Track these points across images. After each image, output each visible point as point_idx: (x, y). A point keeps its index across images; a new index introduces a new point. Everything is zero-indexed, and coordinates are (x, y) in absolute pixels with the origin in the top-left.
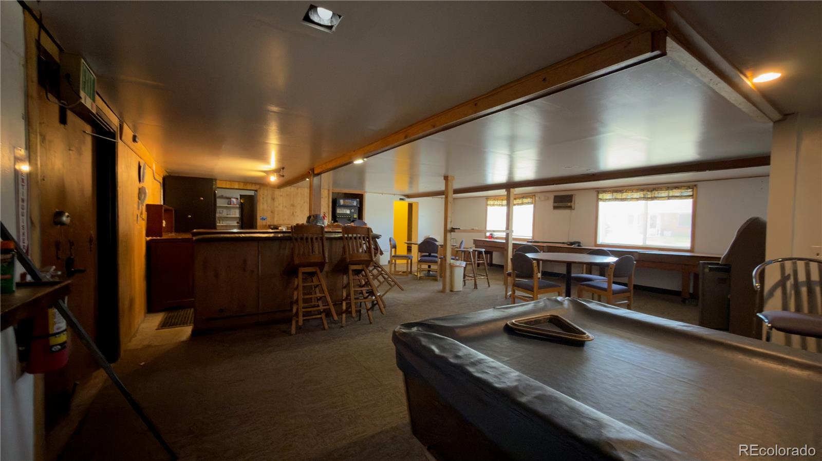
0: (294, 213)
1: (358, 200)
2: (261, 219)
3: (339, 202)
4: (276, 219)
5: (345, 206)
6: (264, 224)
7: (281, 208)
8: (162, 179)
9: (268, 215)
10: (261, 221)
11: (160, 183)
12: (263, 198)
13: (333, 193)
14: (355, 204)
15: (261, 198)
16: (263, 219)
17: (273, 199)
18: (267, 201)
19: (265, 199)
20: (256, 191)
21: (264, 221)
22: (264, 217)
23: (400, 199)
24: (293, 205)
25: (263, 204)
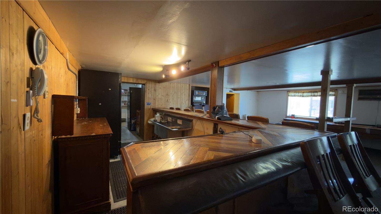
0: (168, 100)
1: (206, 91)
2: (147, 104)
3: (196, 93)
4: (157, 104)
5: (198, 96)
6: (149, 107)
7: (160, 96)
8: (77, 72)
9: (151, 101)
10: (147, 106)
11: (76, 75)
12: (149, 90)
13: (192, 86)
14: (204, 94)
15: (147, 90)
16: (148, 104)
17: (155, 90)
18: (151, 91)
19: (150, 90)
20: (144, 84)
21: (149, 106)
22: (149, 103)
23: (230, 91)
24: (167, 95)
25: (149, 93)
